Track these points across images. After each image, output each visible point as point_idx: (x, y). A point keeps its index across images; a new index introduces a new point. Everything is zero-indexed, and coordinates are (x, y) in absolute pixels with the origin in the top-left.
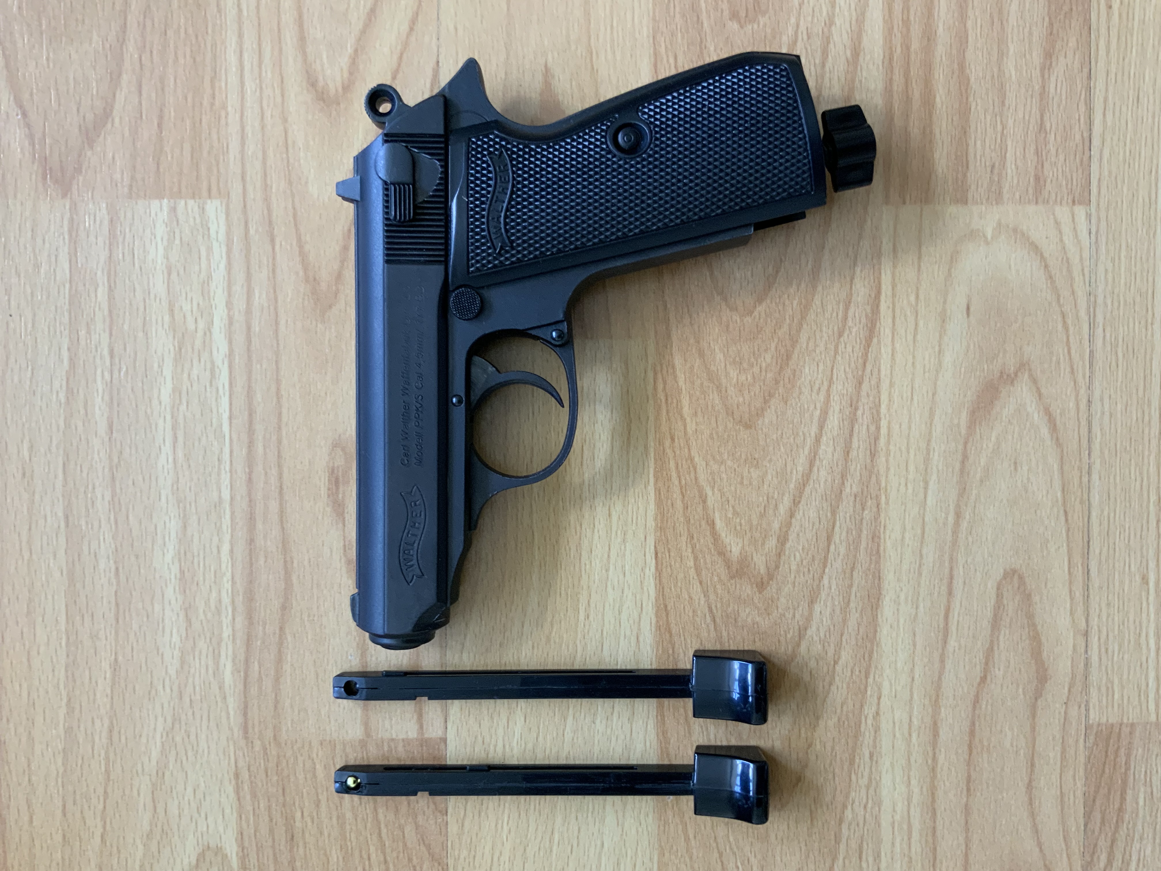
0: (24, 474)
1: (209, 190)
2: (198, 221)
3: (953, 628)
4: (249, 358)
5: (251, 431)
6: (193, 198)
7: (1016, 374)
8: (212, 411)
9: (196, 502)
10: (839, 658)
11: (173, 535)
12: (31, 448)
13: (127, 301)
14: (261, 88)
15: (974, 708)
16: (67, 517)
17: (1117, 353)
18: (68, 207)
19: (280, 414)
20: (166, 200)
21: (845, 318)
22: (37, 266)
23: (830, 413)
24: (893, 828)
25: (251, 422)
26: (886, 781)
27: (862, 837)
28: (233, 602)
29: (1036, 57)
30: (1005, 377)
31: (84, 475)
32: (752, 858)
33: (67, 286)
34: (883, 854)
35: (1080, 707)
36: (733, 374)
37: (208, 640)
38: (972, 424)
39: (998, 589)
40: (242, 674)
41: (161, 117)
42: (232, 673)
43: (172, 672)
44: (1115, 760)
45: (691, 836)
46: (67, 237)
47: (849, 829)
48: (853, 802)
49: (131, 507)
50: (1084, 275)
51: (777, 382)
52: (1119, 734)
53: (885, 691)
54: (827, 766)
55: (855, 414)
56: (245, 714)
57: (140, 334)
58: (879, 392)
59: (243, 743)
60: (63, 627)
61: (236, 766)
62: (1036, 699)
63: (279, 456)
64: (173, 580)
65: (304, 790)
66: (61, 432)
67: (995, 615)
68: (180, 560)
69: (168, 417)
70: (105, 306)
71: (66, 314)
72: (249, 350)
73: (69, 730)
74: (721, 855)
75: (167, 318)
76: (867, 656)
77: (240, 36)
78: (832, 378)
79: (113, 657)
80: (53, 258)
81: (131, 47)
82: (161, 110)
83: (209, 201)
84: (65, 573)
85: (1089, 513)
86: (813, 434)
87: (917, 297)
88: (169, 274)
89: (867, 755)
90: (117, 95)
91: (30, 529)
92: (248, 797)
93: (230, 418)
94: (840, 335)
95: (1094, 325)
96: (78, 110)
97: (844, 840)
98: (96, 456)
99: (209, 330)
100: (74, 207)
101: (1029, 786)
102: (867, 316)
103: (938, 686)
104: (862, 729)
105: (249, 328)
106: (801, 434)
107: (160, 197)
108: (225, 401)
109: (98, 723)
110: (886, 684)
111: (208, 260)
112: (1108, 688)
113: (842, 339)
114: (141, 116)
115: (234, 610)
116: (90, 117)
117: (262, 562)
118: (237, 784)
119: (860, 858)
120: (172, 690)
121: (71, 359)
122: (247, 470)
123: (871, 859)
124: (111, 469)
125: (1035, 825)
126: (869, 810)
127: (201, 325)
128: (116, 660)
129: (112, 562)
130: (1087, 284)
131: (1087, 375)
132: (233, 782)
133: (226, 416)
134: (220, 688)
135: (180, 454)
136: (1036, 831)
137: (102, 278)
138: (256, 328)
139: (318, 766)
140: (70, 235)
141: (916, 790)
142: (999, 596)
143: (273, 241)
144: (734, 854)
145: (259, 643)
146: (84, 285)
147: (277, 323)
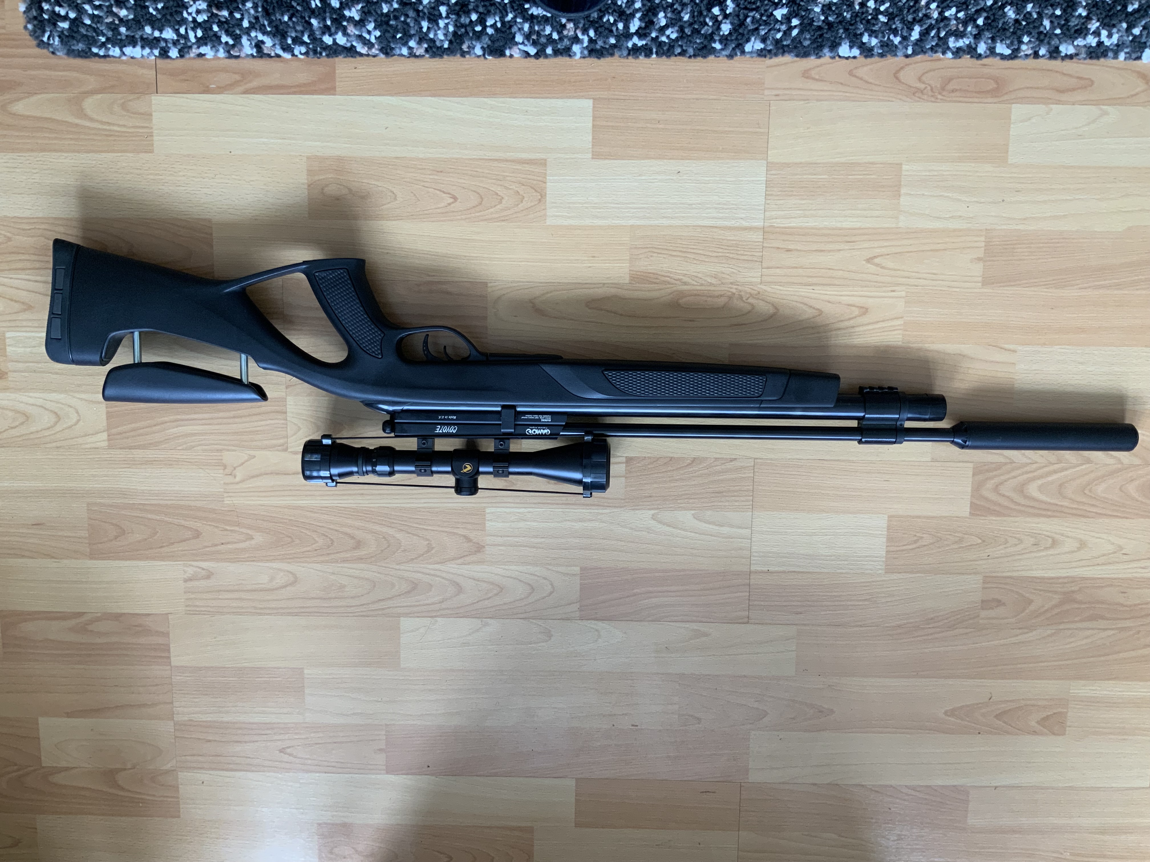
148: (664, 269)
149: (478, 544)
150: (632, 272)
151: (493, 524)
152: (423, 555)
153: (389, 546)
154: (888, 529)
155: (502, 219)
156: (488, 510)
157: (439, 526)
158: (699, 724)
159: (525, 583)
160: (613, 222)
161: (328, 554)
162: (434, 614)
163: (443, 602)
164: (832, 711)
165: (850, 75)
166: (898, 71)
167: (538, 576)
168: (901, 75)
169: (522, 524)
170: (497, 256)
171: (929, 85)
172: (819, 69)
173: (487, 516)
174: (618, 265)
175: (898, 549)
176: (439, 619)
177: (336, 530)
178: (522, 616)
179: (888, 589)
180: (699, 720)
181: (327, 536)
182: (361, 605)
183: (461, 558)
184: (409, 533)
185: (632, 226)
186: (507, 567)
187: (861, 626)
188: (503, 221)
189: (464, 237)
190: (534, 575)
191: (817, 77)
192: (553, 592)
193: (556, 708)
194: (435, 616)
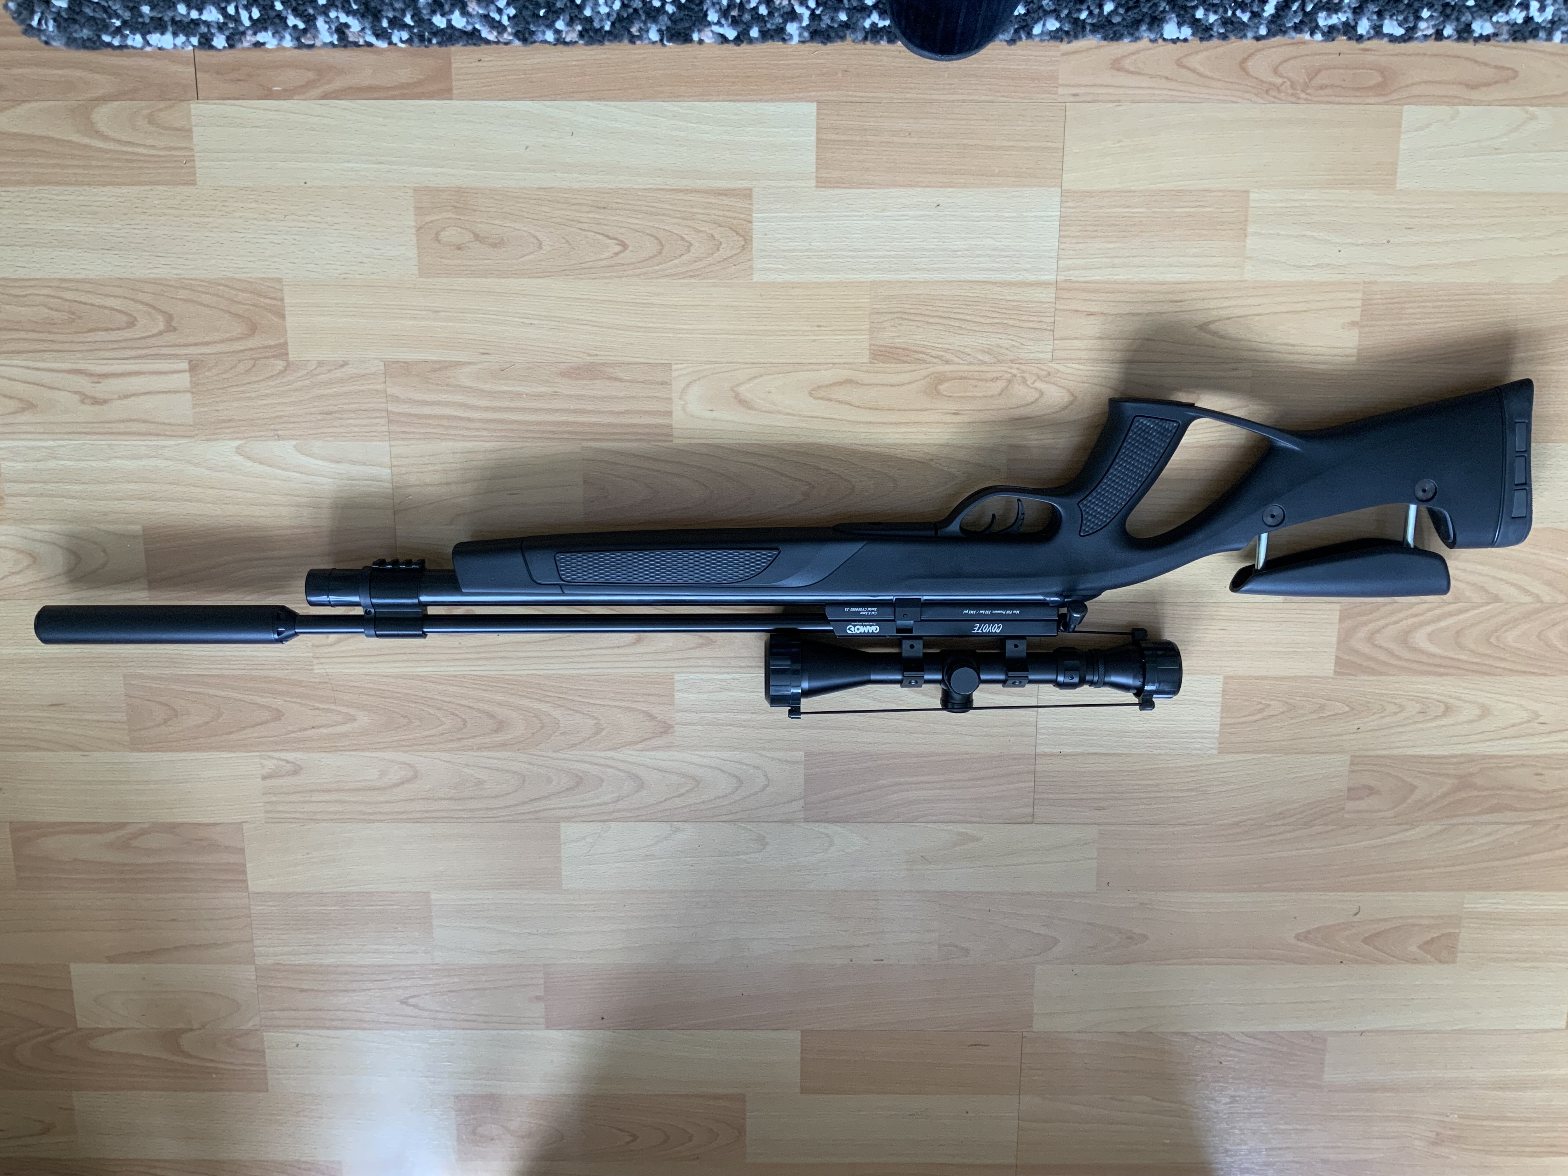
148: (918, 342)
149: (665, 722)
150: (872, 347)
151: (685, 695)
152: (589, 738)
153: (542, 728)
154: (1223, 695)
155: (691, 274)
156: (677, 677)
157: (611, 699)
158: (966, 956)
159: (730, 774)
160: (848, 276)
161: (460, 739)
162: (606, 818)
163: (617, 801)
164: (1145, 937)
165: (1178, 65)
166: (1245, 60)
167: (748, 765)
168: (1250, 64)
169: (724, 696)
170: (684, 327)
171: (1289, 79)
172: (1134, 57)
173: (676, 684)
174: (854, 337)
175: (1237, 720)
176: (613, 824)
177: (470, 707)
178: (726, 818)
179: (1222, 775)
180: (967, 951)
181: (457, 715)
182: (506, 807)
183: (641, 742)
184: (570, 709)
185: (873, 282)
186: (703, 753)
187: (1184, 825)
188: (691, 276)
189: (637, 301)
190: (741, 763)
191: (1132, 69)
192: (768, 785)
193: (772, 939)
194: (608, 821)
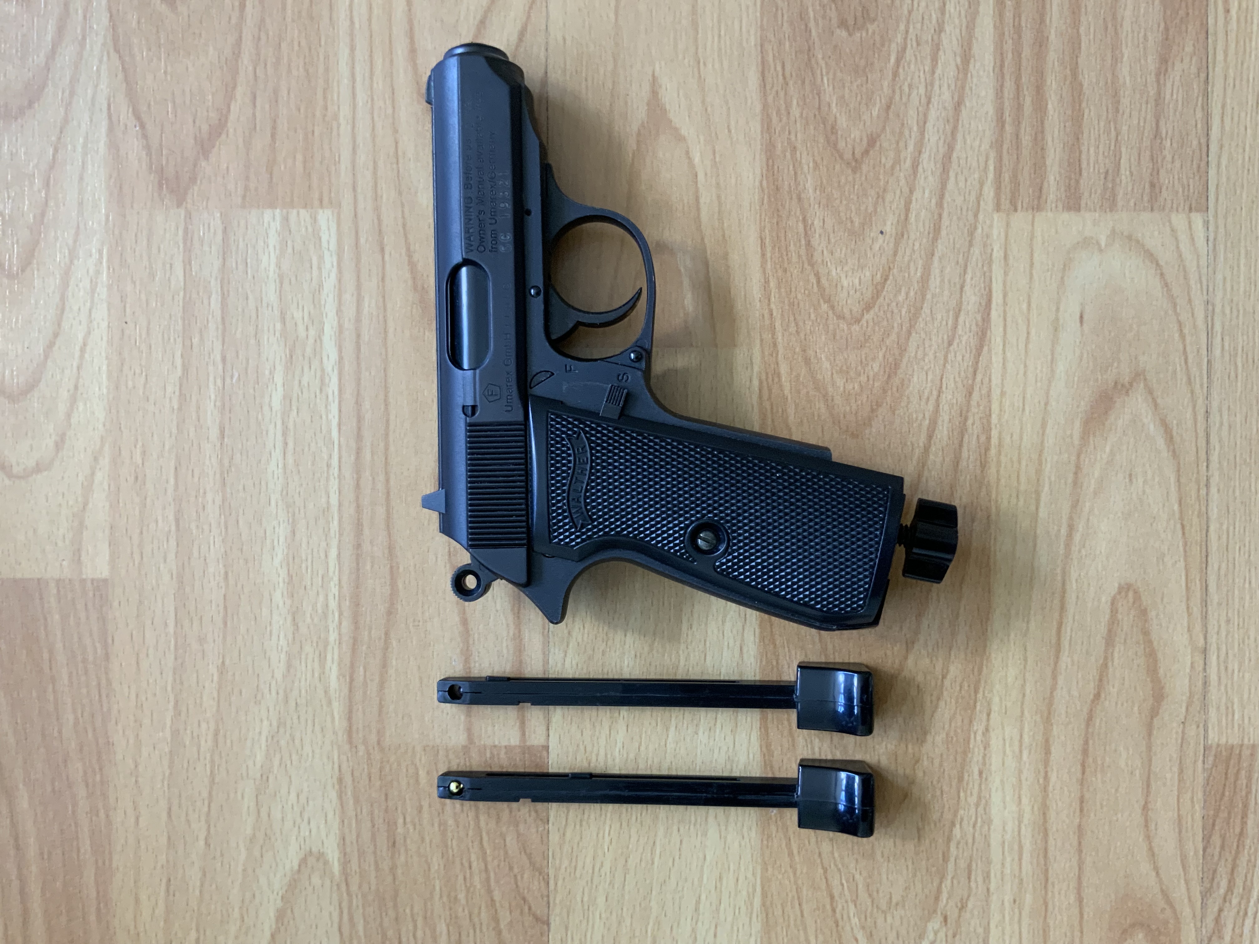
0: (137, 478)
1: (321, 201)
2: (310, 229)
3: (1065, 643)
4: (359, 364)
5: (359, 437)
6: (305, 207)
7: (1131, 384)
8: (321, 417)
9: (305, 507)
10: (948, 672)
11: (282, 539)
12: (144, 453)
13: (240, 310)
14: (372, 100)
15: (1088, 725)
16: (177, 521)
17: (1236, 364)
18: (183, 217)
19: (388, 421)
20: (278, 210)
21: (955, 327)
22: (152, 276)
23: (940, 423)
24: (1003, 848)
25: (359, 429)
26: (996, 798)
27: (971, 857)
28: (340, 606)
29: (1152, 63)
30: (1119, 387)
31: (196, 479)
32: (857, 876)
33: (182, 294)
34: (992, 875)
35: (1198, 727)
36: (840, 382)
37: (315, 644)
38: (1086, 435)
39: (1113, 604)
40: (348, 678)
41: (274, 128)
42: (338, 679)
43: (279, 675)
44: (1235, 782)
45: (795, 851)
46: (181, 246)
47: (957, 848)
48: (962, 820)
49: (241, 512)
50: (1201, 283)
51: (885, 391)
52: (1240, 754)
53: (995, 708)
54: (935, 783)
55: (965, 424)
56: (350, 719)
57: (252, 341)
58: (990, 401)
59: (347, 747)
60: (171, 629)
61: (340, 771)
62: (1152, 718)
63: (386, 463)
64: (281, 585)
65: (407, 796)
66: (174, 438)
67: (1110, 631)
68: (288, 564)
69: (279, 423)
70: (218, 313)
71: (180, 322)
72: (358, 358)
73: (175, 733)
74: (825, 871)
75: (279, 326)
76: (976, 670)
77: (353, 49)
78: (941, 387)
79: (221, 661)
80: (168, 266)
81: (246, 59)
82: (275, 121)
83: (321, 211)
84: (174, 576)
85: (1208, 527)
86: (921, 444)
87: (1029, 305)
88: (281, 283)
89: (976, 772)
90: (232, 107)
91: (141, 533)
92: (351, 802)
93: (339, 425)
94: (950, 344)
95: (1212, 334)
96: (194, 122)
97: (952, 860)
98: (207, 462)
99: (319, 338)
100: (189, 216)
101: (1145, 808)
102: (977, 325)
103: (1050, 702)
104: (971, 746)
105: (358, 336)
106: (909, 443)
107: (272, 205)
108: (334, 408)
109: (204, 726)
110: (996, 700)
111: (320, 268)
112: (1227, 708)
113: (951, 348)
114: (255, 127)
115: (341, 614)
116: (205, 128)
117: (368, 567)
118: (340, 788)
119: (969, 878)
120: (278, 693)
121: (184, 365)
122: (355, 476)
123: (980, 879)
124: (222, 473)
125: (1151, 849)
126: (978, 828)
127: (312, 332)
128: (223, 663)
129: (221, 566)
130: (1205, 293)
131: (1205, 386)
132: (337, 787)
133: (335, 422)
134: (326, 692)
135: (290, 460)
136: (1152, 853)
137: (215, 285)
138: (365, 337)
139: (420, 772)
140: (185, 243)
141: (1027, 809)
142: (1114, 611)
143: (382, 250)
144: (839, 870)
145: (364, 648)
146: (198, 293)
147: (386, 332)
